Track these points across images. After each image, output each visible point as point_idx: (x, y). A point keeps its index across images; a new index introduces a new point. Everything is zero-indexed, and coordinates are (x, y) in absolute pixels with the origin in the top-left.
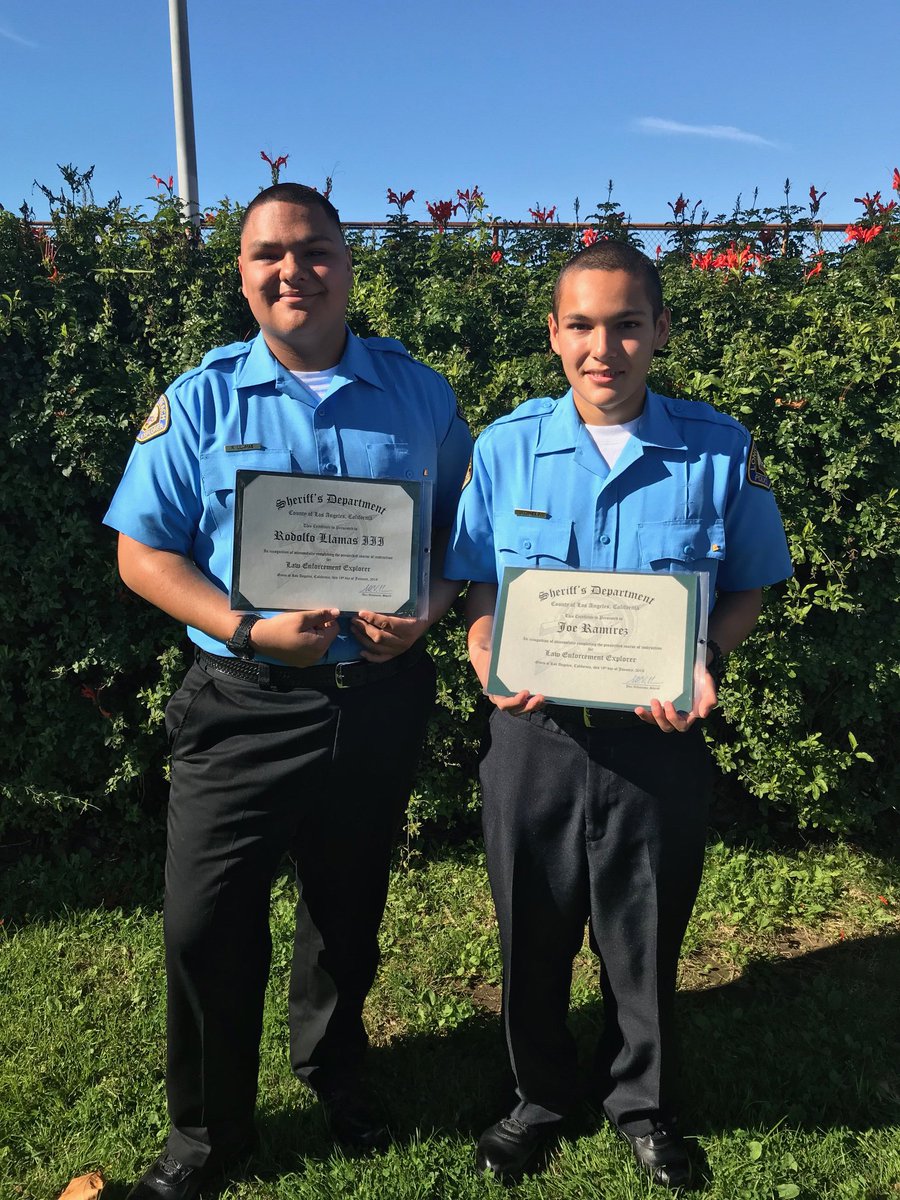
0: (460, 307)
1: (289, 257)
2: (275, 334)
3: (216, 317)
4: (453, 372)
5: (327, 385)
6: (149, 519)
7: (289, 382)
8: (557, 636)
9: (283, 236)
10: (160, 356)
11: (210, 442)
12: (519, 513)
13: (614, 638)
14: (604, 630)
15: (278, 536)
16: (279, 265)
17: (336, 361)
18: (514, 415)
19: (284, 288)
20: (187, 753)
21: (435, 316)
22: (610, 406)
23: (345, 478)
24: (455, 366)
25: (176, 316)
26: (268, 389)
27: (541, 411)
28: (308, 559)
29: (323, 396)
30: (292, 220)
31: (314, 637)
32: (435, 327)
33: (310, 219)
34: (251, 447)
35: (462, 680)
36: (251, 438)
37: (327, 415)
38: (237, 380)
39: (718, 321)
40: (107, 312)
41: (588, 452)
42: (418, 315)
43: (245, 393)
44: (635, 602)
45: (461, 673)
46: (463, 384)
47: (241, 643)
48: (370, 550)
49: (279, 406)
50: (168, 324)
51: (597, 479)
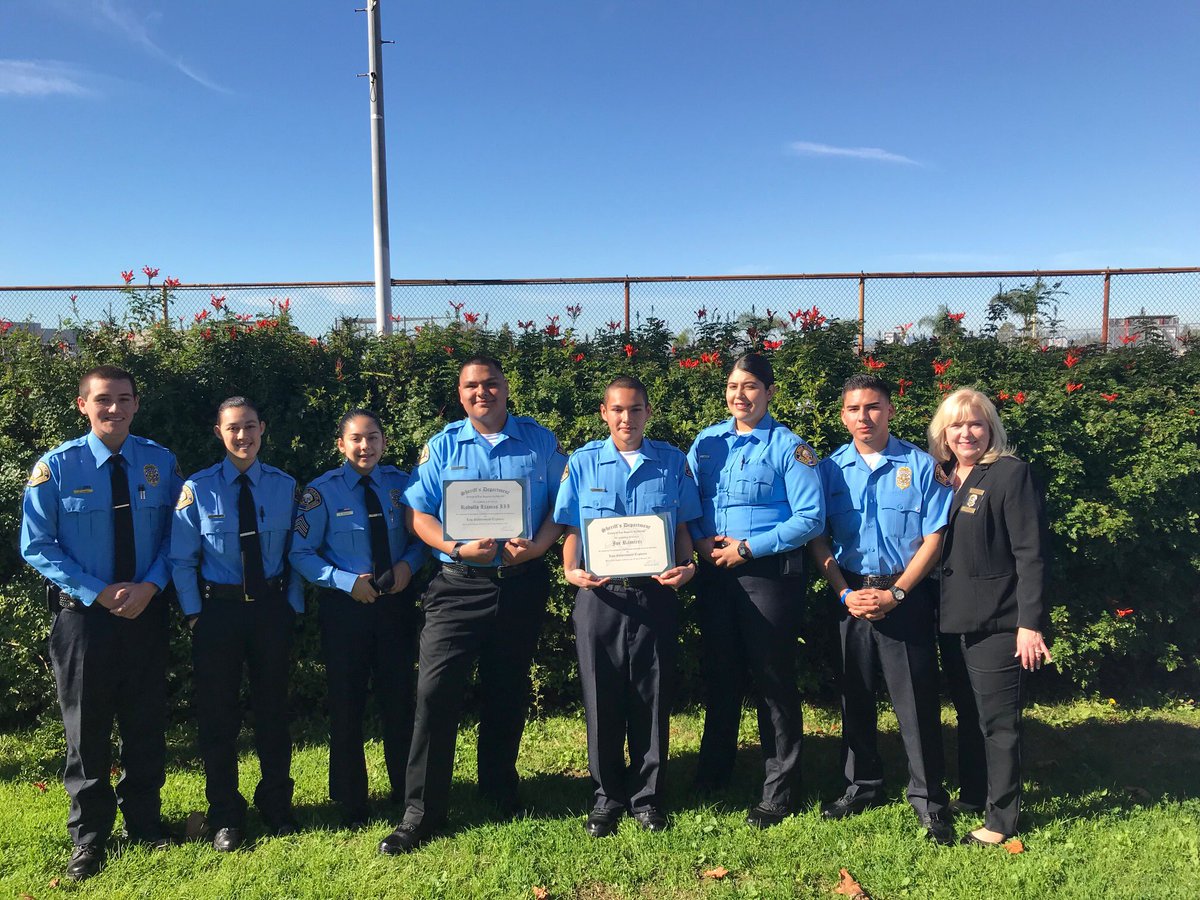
0: (556, 389)
1: (480, 386)
2: (475, 418)
3: (425, 396)
4: (551, 424)
5: (496, 439)
6: (420, 499)
7: (480, 439)
8: (612, 548)
9: (478, 379)
10: (394, 417)
11: (444, 466)
12: (594, 490)
13: (637, 545)
14: (632, 542)
15: (462, 507)
16: (476, 390)
17: (501, 430)
18: (585, 447)
19: (478, 399)
20: (431, 606)
21: (543, 394)
22: (629, 442)
23: (501, 480)
24: (552, 421)
25: (402, 397)
26: (470, 442)
27: (598, 446)
28: (476, 517)
29: (494, 445)
30: (480, 372)
31: (486, 551)
32: (543, 399)
33: (490, 371)
34: (462, 468)
35: (562, 597)
36: (462, 463)
37: (496, 452)
38: (459, 437)
39: (700, 393)
40: (368, 395)
41: (621, 463)
42: (534, 394)
43: (461, 443)
44: (642, 529)
45: (562, 593)
46: (557, 429)
47: (455, 555)
48: (503, 511)
49: (475, 449)
50: (399, 402)
51: (626, 474)
